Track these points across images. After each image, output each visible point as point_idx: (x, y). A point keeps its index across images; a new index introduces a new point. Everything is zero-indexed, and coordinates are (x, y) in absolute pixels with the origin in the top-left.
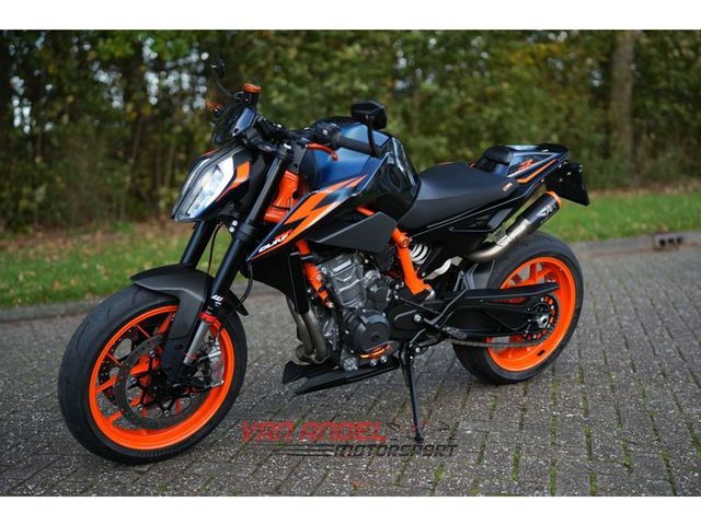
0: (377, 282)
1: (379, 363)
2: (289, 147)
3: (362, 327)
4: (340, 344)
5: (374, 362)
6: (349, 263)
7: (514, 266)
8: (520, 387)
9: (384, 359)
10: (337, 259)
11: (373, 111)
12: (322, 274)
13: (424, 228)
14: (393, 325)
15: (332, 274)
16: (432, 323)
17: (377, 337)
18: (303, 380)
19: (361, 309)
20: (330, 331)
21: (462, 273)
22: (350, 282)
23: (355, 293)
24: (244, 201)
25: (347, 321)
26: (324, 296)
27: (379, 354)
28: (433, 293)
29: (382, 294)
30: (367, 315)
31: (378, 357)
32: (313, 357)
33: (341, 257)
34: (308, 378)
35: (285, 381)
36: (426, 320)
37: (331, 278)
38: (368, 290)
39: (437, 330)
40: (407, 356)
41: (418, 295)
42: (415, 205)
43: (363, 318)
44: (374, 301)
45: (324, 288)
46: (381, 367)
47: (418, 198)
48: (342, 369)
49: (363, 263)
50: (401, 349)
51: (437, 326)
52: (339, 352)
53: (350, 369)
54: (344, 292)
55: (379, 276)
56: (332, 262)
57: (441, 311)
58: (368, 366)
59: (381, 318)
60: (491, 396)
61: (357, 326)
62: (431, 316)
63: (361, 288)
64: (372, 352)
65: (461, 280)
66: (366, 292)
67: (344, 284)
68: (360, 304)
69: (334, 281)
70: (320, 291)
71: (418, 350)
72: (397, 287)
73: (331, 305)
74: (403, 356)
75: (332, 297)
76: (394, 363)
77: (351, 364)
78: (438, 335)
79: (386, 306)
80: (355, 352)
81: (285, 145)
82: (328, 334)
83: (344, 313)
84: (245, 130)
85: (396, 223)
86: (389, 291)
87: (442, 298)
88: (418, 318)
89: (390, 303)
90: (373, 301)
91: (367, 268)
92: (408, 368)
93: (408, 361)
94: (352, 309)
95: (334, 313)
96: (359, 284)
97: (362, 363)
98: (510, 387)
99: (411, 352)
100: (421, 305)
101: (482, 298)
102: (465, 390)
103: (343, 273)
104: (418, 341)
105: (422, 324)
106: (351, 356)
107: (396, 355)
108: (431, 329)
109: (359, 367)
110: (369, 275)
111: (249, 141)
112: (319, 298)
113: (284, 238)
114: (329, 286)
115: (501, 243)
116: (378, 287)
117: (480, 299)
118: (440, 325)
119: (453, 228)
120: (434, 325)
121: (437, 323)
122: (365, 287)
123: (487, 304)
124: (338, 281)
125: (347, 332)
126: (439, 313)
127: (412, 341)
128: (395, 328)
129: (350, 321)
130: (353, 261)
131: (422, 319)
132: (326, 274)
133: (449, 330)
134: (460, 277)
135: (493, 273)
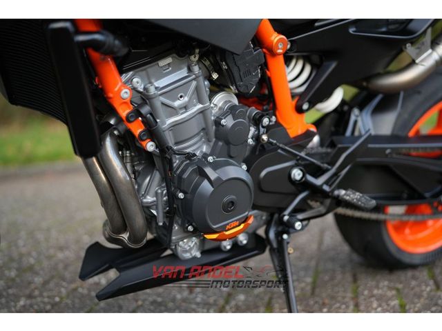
0: (232, 110)
1: (236, 245)
3: (206, 187)
4: (170, 215)
5: (227, 245)
6: (184, 72)
7: (428, 105)
8: (423, 274)
9: (243, 239)
10: (162, 63)
12: (134, 89)
14: (259, 186)
15: (152, 91)
16: (319, 182)
17: (232, 203)
18: (113, 274)
19: (205, 156)
20: (153, 192)
21: (356, 111)
22: (186, 107)
23: (195, 127)
25: (180, 177)
26: (137, 129)
27: (237, 232)
28: (316, 139)
29: (240, 132)
30: (215, 166)
31: (234, 236)
32: (125, 236)
33: (169, 60)
34: (119, 270)
35: (84, 276)
36: (310, 178)
37: (150, 98)
38: (217, 123)
39: (325, 195)
40: (279, 235)
41: (298, 138)
43: (208, 171)
44: (228, 143)
45: (137, 113)
46: (238, 251)
48: (174, 256)
50: (268, 224)
51: (326, 188)
52: (168, 229)
53: (187, 256)
54: (175, 126)
55: (235, 101)
56: (151, 69)
57: (332, 164)
58: (218, 250)
59: (238, 171)
60: (390, 288)
61: (198, 185)
62: (318, 172)
63: (205, 119)
64: (224, 229)
65: (356, 122)
66: (213, 128)
67: (174, 111)
68: (205, 149)
69: (157, 103)
70: (128, 119)
71: (298, 225)
72: (266, 121)
73: (150, 146)
74: (272, 235)
75: (152, 132)
76: (258, 244)
77: (189, 248)
78: (328, 202)
79: (247, 153)
80: (195, 229)
82: (149, 199)
83: (176, 162)
86: (252, 130)
87: (332, 145)
88: (297, 174)
89: (254, 149)
90: (225, 142)
91: (217, 87)
92: (279, 252)
93: (281, 242)
94: (190, 156)
95: (157, 161)
97: (208, 246)
98: (410, 273)
99: (287, 228)
100: (303, 154)
101: (389, 147)
102: (349, 277)
103: (172, 91)
104: (297, 210)
105: (303, 185)
106: (190, 235)
107: (261, 232)
108: (316, 192)
109: (203, 253)
110: (220, 99)
112: (129, 133)
114: (145, 110)
115: (422, 61)
116: (234, 119)
117: (386, 149)
118: (330, 186)
119: (354, 29)
120: (322, 185)
121: (327, 183)
122: (213, 118)
123: (394, 156)
124: (163, 104)
125: (181, 195)
126: (329, 167)
127: (287, 212)
128: (262, 191)
129: (185, 176)
130: (190, 70)
131: (304, 176)
132: (141, 89)
133: (345, 194)
134: (353, 118)
135: (399, 116)
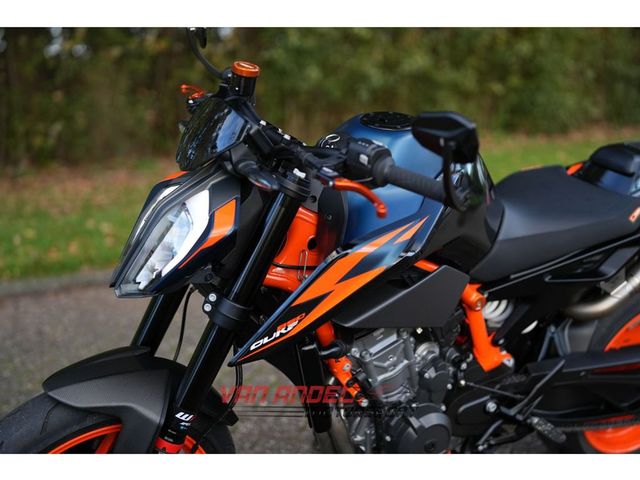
0: (434, 363)
2: (302, 175)
3: (410, 432)
6: (394, 338)
11: (456, 132)
13: (506, 279)
14: (456, 422)
15: (368, 359)
16: (512, 412)
17: (433, 445)
19: (409, 402)
20: (362, 432)
21: (553, 329)
22: (395, 365)
23: (401, 380)
24: (228, 260)
25: (388, 424)
26: (354, 391)
30: (418, 414)
33: (381, 330)
36: (504, 409)
37: (365, 364)
38: (421, 374)
39: (519, 423)
41: (492, 372)
42: (496, 247)
43: (412, 419)
44: (430, 391)
45: (354, 380)
47: (501, 237)
49: (414, 334)
51: (519, 417)
54: (384, 382)
55: (437, 351)
56: (368, 338)
57: (527, 394)
59: (439, 416)
61: (404, 430)
62: (511, 403)
63: (410, 372)
65: (551, 339)
66: (417, 378)
67: (385, 370)
69: (371, 367)
70: (348, 385)
72: (465, 366)
73: (364, 403)
75: (366, 390)
79: (446, 395)
81: (296, 172)
82: (359, 438)
84: (229, 149)
85: (467, 277)
87: (526, 372)
88: (492, 406)
89: (452, 391)
90: (427, 390)
91: (420, 340)
94: (396, 404)
96: (409, 367)
100: (496, 390)
101: (583, 369)
103: (384, 355)
105: (498, 415)
108: (510, 420)
110: (423, 349)
111: (235, 166)
113: (293, 327)
114: (362, 376)
115: (617, 293)
116: (436, 371)
117: (581, 372)
118: (524, 415)
119: (550, 277)
120: (515, 415)
121: (519, 412)
122: (417, 369)
123: (590, 377)
124: (376, 366)
125: (388, 438)
126: (523, 397)
127: (481, 442)
128: (458, 424)
129: (393, 423)
130: (399, 335)
131: (498, 408)
132: (358, 356)
133: (537, 423)
134: (549, 335)
135: (597, 328)
